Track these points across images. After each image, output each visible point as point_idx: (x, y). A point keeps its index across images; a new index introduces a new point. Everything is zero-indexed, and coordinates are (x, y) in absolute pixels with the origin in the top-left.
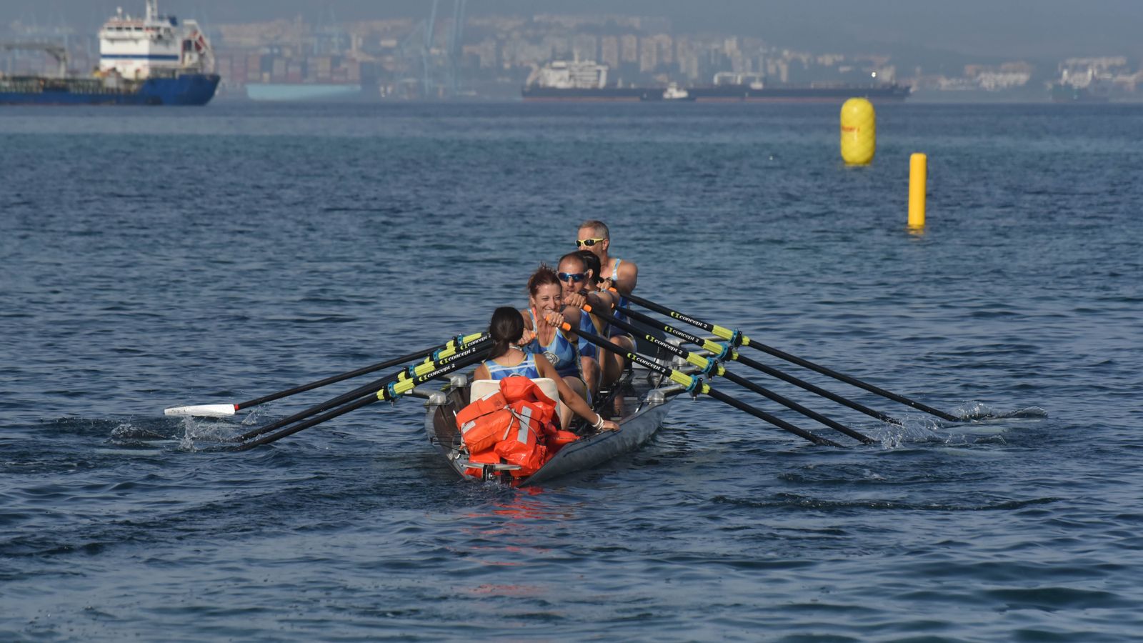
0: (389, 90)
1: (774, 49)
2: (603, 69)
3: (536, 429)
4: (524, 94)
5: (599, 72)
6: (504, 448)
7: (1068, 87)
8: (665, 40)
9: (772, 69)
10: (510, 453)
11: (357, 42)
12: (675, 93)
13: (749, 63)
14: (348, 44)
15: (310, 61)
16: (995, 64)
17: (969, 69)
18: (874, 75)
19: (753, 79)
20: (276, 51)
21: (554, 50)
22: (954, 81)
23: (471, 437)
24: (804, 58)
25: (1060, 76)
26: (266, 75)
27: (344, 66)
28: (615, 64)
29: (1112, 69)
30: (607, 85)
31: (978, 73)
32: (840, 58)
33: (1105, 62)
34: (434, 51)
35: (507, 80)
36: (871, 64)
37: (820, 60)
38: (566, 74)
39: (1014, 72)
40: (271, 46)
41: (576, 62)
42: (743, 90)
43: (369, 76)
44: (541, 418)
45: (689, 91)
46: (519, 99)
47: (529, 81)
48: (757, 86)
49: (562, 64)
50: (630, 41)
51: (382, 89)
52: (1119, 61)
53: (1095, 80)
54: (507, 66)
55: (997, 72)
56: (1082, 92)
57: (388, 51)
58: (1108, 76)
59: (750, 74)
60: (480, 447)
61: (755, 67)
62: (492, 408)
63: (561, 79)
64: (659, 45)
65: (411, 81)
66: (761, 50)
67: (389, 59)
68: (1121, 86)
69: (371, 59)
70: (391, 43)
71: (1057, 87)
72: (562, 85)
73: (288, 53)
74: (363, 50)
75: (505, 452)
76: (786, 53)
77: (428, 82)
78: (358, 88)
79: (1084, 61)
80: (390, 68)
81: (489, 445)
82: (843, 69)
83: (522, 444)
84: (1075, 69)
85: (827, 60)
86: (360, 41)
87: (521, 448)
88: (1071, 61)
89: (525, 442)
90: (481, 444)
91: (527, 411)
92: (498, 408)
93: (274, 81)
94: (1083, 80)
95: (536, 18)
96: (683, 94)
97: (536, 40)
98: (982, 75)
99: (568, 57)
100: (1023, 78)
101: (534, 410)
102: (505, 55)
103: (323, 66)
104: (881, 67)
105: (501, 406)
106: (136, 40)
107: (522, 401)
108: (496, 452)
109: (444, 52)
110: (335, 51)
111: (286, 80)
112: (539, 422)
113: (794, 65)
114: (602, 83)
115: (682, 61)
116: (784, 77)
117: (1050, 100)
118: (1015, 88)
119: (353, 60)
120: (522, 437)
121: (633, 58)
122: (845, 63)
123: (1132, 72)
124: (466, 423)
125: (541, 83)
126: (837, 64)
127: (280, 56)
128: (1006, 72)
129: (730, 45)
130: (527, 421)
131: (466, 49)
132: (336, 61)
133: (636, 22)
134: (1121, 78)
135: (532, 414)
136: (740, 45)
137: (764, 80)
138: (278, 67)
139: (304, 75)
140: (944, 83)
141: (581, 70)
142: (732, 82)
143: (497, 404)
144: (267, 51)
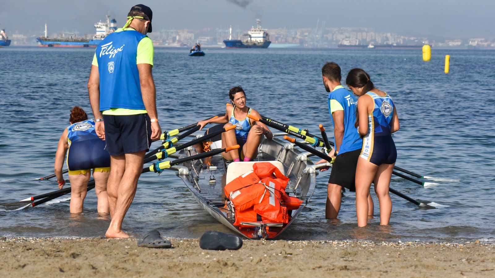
0: (306, 45)
1: (399, 36)
2: (357, 40)
3: (279, 196)
4: (338, 46)
5: (356, 41)
6: (261, 209)
7: (472, 45)
8: (373, 34)
9: (399, 41)
10: (264, 212)
11: (298, 34)
12: (371, 46)
13: (393, 39)
14: (296, 34)
15: (287, 38)
16: (453, 40)
17: (447, 41)
18: (423, 42)
19: (394, 43)
20: (279, 36)
21: (346, 36)
22: (443, 44)
23: (238, 201)
24: (406, 38)
25: (469, 43)
26: (277, 42)
27: (295, 39)
28: (360, 39)
29: (481, 41)
30: (358, 44)
31: (449, 42)
32: (415, 38)
33: (479, 40)
34: (317, 36)
35: (335, 43)
36: (422, 40)
37: (410, 39)
38: (348, 41)
39: (457, 42)
40: (278, 35)
41: (351, 39)
42: (391, 46)
43: (302, 42)
44: (281, 189)
45: (374, 46)
46: (337, 48)
47: (340, 43)
48: (395, 45)
49: (348, 39)
50: (364, 34)
51: (304, 45)
52: (483, 39)
53: (478, 44)
54: (335, 40)
55: (453, 42)
56: (475, 47)
57: (306, 36)
58: (480, 43)
59: (393, 42)
60: (244, 208)
61: (394, 40)
62: (250, 182)
63: (347, 43)
64: (371, 35)
65: (311, 43)
66: (396, 36)
67: (306, 38)
68: (483, 46)
69: (302, 38)
70: (307, 34)
71: (469, 45)
72: (347, 44)
73: (282, 36)
74: (300, 35)
75: (261, 212)
76: (402, 37)
77: (315, 43)
78: (299, 45)
79: (474, 39)
80: (306, 40)
81: (250, 206)
82: (416, 41)
83: (272, 206)
84: (472, 41)
85: (412, 39)
86: (299, 34)
87: (272, 209)
88: (472, 39)
89: (274, 204)
90: (245, 206)
91: (272, 184)
92: (255, 182)
93: (279, 43)
94: (475, 44)
95: (342, 28)
96: (373, 47)
97: (342, 33)
98: (450, 43)
99: (349, 37)
100: (459, 43)
101: (276, 183)
102: (334, 37)
103: (290, 39)
104: (425, 40)
105: (256, 182)
106: (259, 33)
107: (268, 178)
108: (255, 211)
109: (320, 36)
110: (293, 36)
111: (281, 43)
112: (279, 191)
113: (404, 40)
114: (357, 44)
115: (377, 39)
116: (402, 43)
117: (467, 49)
118: (458, 46)
119: (298, 38)
120: (272, 202)
121: (365, 38)
122: (416, 40)
123: (486, 42)
124: (234, 192)
125: (343, 44)
126: (414, 40)
127: (280, 37)
128: (455, 42)
129: (389, 35)
130: (273, 191)
131: (325, 35)
132: (293, 38)
133: (366, 29)
134: (483, 43)
135: (276, 186)
136: (391, 35)
137: (397, 44)
138: (280, 40)
139: (286, 41)
140: (440, 44)
141: (352, 40)
142: (389, 44)
143: (254, 179)
144: (277, 36)
